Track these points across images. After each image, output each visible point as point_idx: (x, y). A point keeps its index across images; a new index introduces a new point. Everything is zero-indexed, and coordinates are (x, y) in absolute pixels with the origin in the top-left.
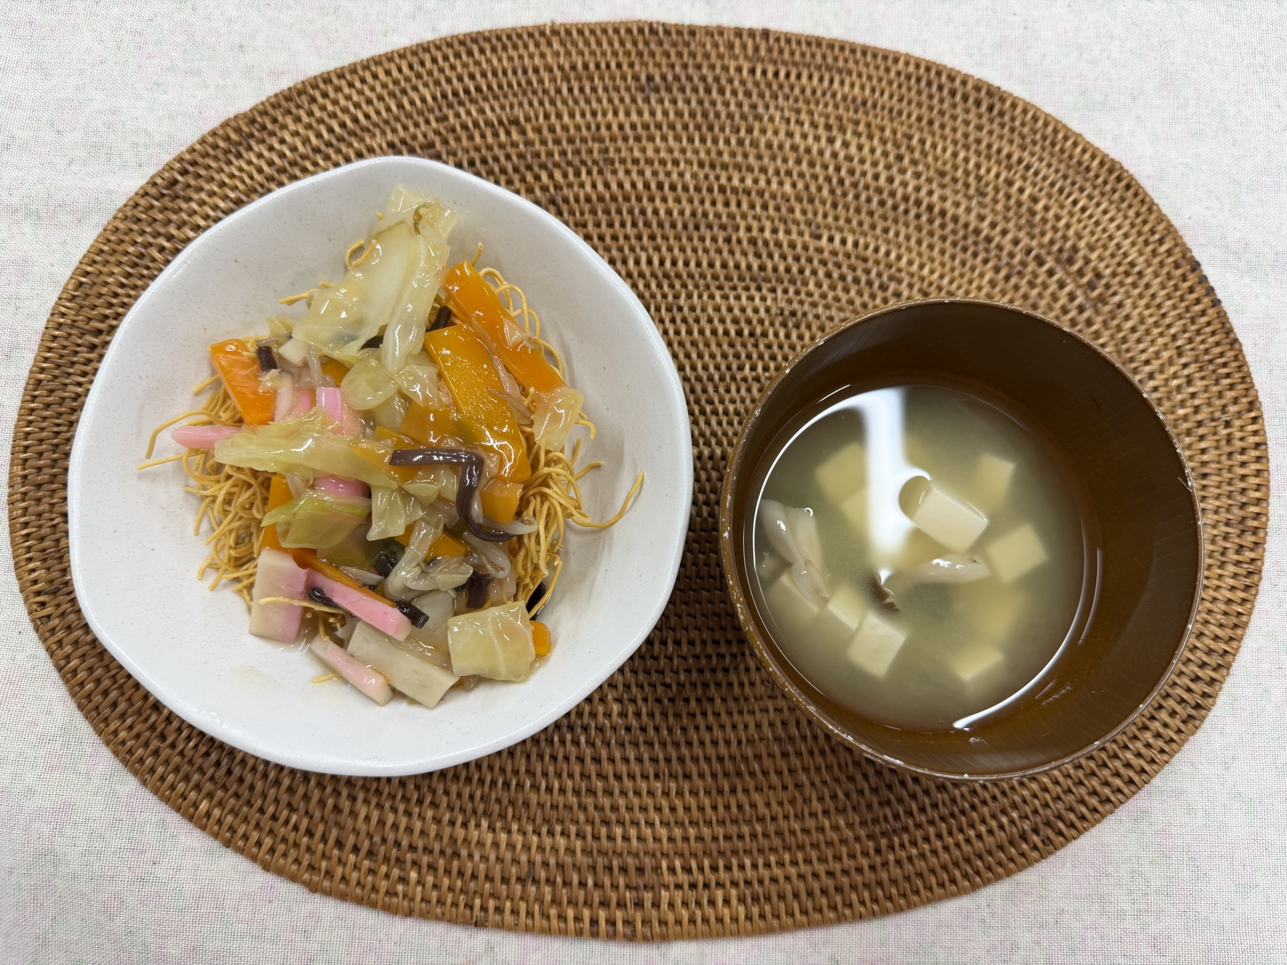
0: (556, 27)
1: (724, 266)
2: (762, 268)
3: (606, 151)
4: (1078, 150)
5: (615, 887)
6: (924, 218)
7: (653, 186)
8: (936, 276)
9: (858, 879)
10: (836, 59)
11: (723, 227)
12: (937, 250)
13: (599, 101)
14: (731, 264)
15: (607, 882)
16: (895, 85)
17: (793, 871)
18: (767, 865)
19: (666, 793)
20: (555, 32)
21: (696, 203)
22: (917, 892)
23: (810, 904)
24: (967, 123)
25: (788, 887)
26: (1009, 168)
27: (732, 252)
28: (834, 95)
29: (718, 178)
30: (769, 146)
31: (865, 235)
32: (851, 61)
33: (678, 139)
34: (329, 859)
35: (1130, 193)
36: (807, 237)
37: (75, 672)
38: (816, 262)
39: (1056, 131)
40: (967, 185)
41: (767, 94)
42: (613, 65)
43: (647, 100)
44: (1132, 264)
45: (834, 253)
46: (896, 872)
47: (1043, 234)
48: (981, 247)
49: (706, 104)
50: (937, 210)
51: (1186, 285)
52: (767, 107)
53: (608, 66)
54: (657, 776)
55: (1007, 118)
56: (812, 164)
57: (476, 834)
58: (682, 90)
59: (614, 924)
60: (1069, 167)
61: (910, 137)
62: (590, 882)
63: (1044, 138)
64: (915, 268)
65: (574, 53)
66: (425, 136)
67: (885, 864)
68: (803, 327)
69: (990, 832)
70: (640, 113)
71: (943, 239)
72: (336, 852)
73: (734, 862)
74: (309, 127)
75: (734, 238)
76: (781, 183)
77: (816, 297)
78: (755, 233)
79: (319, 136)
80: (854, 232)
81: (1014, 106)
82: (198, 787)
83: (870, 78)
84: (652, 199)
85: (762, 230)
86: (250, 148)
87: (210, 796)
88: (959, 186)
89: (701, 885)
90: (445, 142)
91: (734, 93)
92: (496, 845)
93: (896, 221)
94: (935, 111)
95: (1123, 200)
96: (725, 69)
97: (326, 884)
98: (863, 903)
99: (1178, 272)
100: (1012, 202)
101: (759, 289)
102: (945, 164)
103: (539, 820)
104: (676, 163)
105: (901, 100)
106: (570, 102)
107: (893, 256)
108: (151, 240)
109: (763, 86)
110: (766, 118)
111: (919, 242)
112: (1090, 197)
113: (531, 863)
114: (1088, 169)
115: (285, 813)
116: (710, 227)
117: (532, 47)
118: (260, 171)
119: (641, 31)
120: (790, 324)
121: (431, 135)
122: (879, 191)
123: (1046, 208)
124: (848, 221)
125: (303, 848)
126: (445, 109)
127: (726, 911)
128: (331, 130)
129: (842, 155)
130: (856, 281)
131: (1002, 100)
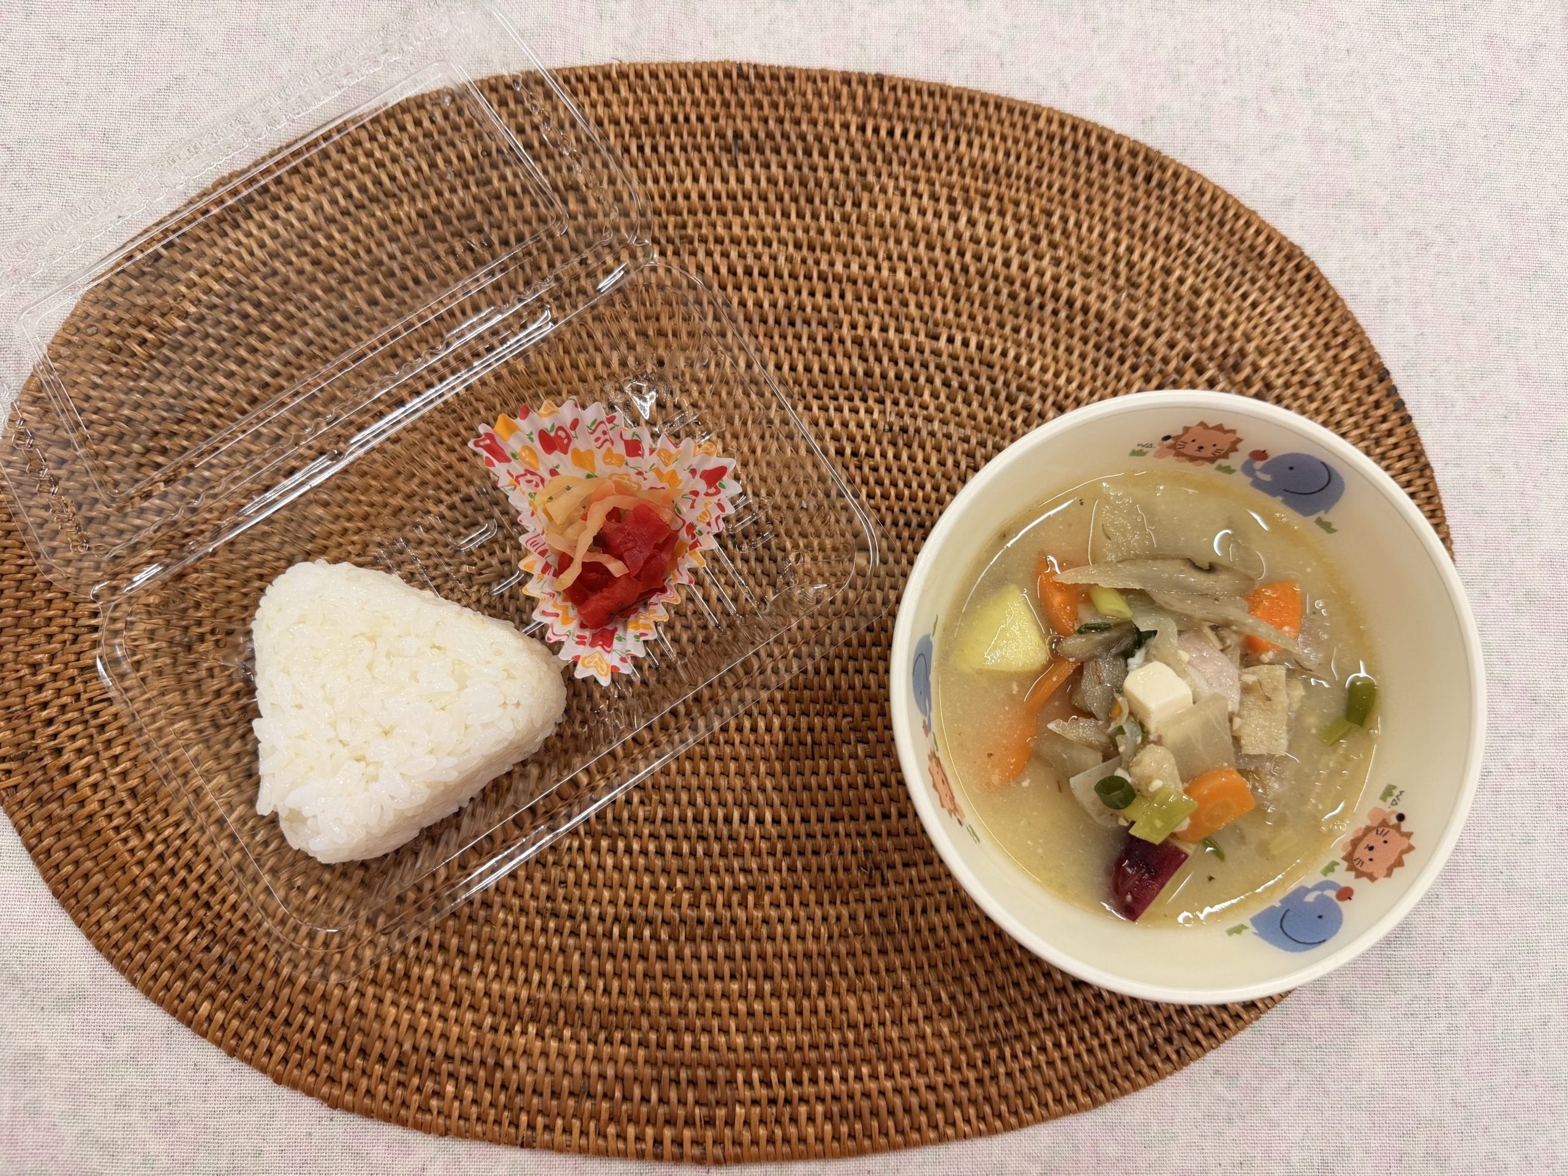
0: (625, 68)
1: (824, 370)
2: (868, 374)
3: (684, 226)
4: (1252, 230)
5: (682, 1102)
6: (1063, 314)
7: (740, 270)
8: (1074, 385)
9: (964, 1094)
10: (963, 114)
11: (823, 324)
12: (1076, 353)
13: (676, 163)
14: (832, 368)
15: (673, 1095)
16: (1034, 148)
17: (888, 1084)
18: (859, 1078)
19: (743, 996)
20: (623, 75)
21: (791, 292)
22: (1030, 1109)
23: (906, 1122)
24: (1119, 196)
25: (882, 1103)
26: (1167, 253)
27: (832, 354)
28: (960, 161)
29: (817, 263)
30: (880, 224)
31: (992, 336)
32: (982, 116)
33: (770, 212)
34: (352, 1070)
35: (1312, 284)
36: (922, 337)
37: (48, 852)
38: (932, 367)
39: (1225, 208)
40: (1116, 274)
41: (879, 157)
42: (693, 118)
43: (734, 164)
44: (1309, 373)
45: (954, 357)
46: (1007, 1086)
47: (1205, 334)
48: (1130, 350)
49: (806, 170)
50: (1078, 304)
51: (1373, 398)
52: (878, 175)
53: (687, 119)
54: (733, 977)
55: (1167, 191)
56: (930, 247)
57: (522, 1041)
58: (777, 151)
59: (681, 1144)
60: (1239, 252)
61: (1049, 214)
62: (654, 1097)
63: (1211, 216)
64: (1049, 376)
65: (645, 102)
66: (463, 204)
67: (994, 1077)
68: (915, 446)
69: (1116, 1041)
70: (725, 180)
71: (1085, 340)
72: (359, 1061)
73: (821, 1073)
74: (322, 190)
75: (836, 337)
76: (893, 270)
77: (932, 409)
78: (860, 331)
79: (334, 202)
80: (979, 333)
81: (1176, 175)
82: (197, 987)
83: (1004, 138)
84: (738, 288)
85: (869, 327)
86: (249, 216)
87: (212, 997)
88: (1107, 275)
89: (781, 1101)
90: (488, 212)
91: (840, 156)
92: (545, 1054)
93: (1029, 318)
94: (1082, 181)
95: (1301, 293)
96: (829, 124)
97: (348, 1098)
98: (968, 1121)
99: (1365, 382)
100: (1170, 294)
101: (864, 399)
102: (1090, 247)
103: (595, 1027)
104: (768, 243)
105: (1040, 167)
106: (641, 164)
107: (1023, 362)
108: (131, 331)
109: (874, 147)
110: (877, 189)
111: (1055, 344)
112: (1263, 290)
113: (585, 1074)
114: (1262, 255)
115: (301, 1016)
116: (807, 322)
117: (594, 94)
118: (262, 245)
119: (728, 75)
120: (900, 443)
121: (469, 201)
122: (1010, 281)
123: (1210, 303)
124: (972, 317)
125: (321, 1057)
126: (487, 170)
127: (811, 1130)
128: (348, 195)
129: (967, 235)
130: (979, 391)
131: (1163, 168)
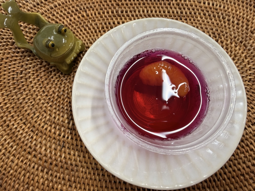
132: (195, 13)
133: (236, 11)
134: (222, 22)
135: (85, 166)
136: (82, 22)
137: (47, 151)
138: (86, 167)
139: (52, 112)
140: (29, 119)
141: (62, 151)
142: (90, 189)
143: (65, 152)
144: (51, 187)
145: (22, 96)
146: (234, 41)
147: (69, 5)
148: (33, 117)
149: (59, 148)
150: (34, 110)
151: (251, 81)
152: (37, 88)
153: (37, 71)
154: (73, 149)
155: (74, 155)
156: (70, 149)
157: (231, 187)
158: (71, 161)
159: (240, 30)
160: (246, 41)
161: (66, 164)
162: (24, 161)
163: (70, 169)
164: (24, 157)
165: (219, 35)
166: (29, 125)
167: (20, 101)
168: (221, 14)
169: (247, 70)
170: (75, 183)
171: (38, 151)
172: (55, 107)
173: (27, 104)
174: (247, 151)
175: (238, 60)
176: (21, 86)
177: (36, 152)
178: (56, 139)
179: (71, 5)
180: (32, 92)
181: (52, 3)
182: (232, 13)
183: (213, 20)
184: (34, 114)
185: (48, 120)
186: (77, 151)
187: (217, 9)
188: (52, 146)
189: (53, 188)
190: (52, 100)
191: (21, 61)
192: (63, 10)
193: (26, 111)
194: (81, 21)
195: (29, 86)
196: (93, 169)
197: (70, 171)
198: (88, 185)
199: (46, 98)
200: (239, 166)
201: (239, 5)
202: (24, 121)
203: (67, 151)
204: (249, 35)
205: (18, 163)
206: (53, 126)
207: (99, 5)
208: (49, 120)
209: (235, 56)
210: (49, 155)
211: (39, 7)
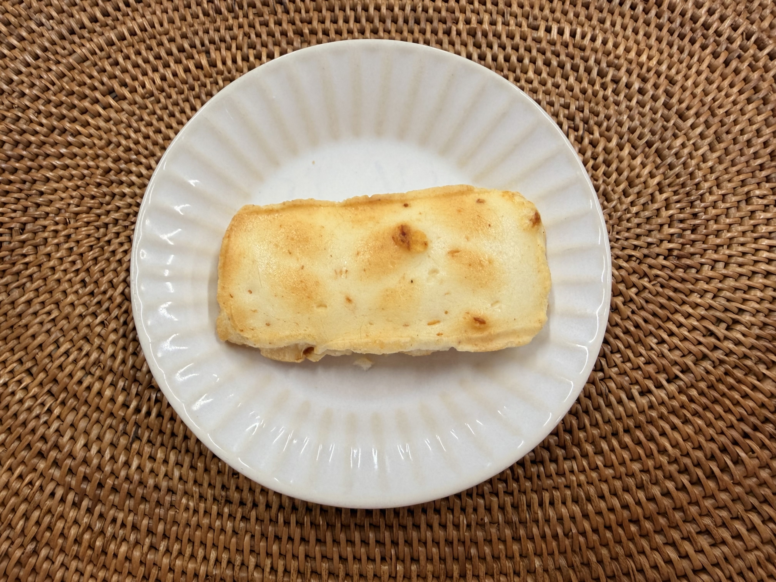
132: (520, 60)
133: (639, 54)
134: (597, 87)
135: (196, 492)
136: (196, 84)
137: (89, 451)
138: (197, 496)
139: (105, 340)
140: (41, 361)
141: (132, 451)
142: (207, 557)
143: (139, 454)
144: (98, 551)
145: (24, 295)
146: (629, 141)
147: (160, 35)
148: (52, 354)
149: (123, 441)
150: (56, 334)
151: (672, 255)
152: (64, 273)
153: (66, 224)
154: (162, 445)
155: (166, 461)
156: (154, 445)
157: (601, 554)
158: (155, 478)
159: (648, 107)
160: (663, 140)
161: (143, 487)
162: (27, 476)
163: (151, 500)
164: (26, 466)
165: (586, 121)
166: (42, 376)
167: (18, 310)
168: (596, 61)
169: (661, 225)
170: (167, 541)
171: (66, 450)
172: (115, 327)
173: (36, 317)
174: (650, 455)
175: (639, 194)
176: (21, 267)
177: (60, 451)
178: (115, 417)
179: (167, 33)
180: (51, 284)
181: (112, 29)
182: (626, 59)
183: (572, 80)
184: (55, 346)
185: (94, 364)
186: (175, 451)
187: (583, 47)
188: (104, 436)
189: (106, 554)
190: (106, 305)
191: (23, 195)
192: (142, 48)
193: (34, 337)
194: (194, 79)
195: (43, 267)
196: (216, 502)
197: (153, 506)
198: (203, 547)
199: (89, 302)
200: (628, 497)
201: (647, 36)
202: (29, 364)
203: (147, 449)
204: (672, 122)
205: (8, 481)
206: (109, 379)
207: (247, 35)
208: (97, 363)
209: (631, 184)
210: (95, 461)
211: (76, 39)
